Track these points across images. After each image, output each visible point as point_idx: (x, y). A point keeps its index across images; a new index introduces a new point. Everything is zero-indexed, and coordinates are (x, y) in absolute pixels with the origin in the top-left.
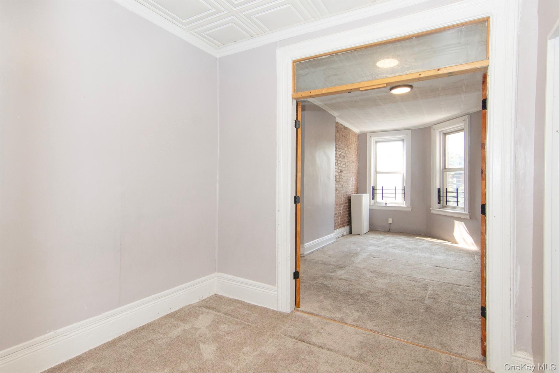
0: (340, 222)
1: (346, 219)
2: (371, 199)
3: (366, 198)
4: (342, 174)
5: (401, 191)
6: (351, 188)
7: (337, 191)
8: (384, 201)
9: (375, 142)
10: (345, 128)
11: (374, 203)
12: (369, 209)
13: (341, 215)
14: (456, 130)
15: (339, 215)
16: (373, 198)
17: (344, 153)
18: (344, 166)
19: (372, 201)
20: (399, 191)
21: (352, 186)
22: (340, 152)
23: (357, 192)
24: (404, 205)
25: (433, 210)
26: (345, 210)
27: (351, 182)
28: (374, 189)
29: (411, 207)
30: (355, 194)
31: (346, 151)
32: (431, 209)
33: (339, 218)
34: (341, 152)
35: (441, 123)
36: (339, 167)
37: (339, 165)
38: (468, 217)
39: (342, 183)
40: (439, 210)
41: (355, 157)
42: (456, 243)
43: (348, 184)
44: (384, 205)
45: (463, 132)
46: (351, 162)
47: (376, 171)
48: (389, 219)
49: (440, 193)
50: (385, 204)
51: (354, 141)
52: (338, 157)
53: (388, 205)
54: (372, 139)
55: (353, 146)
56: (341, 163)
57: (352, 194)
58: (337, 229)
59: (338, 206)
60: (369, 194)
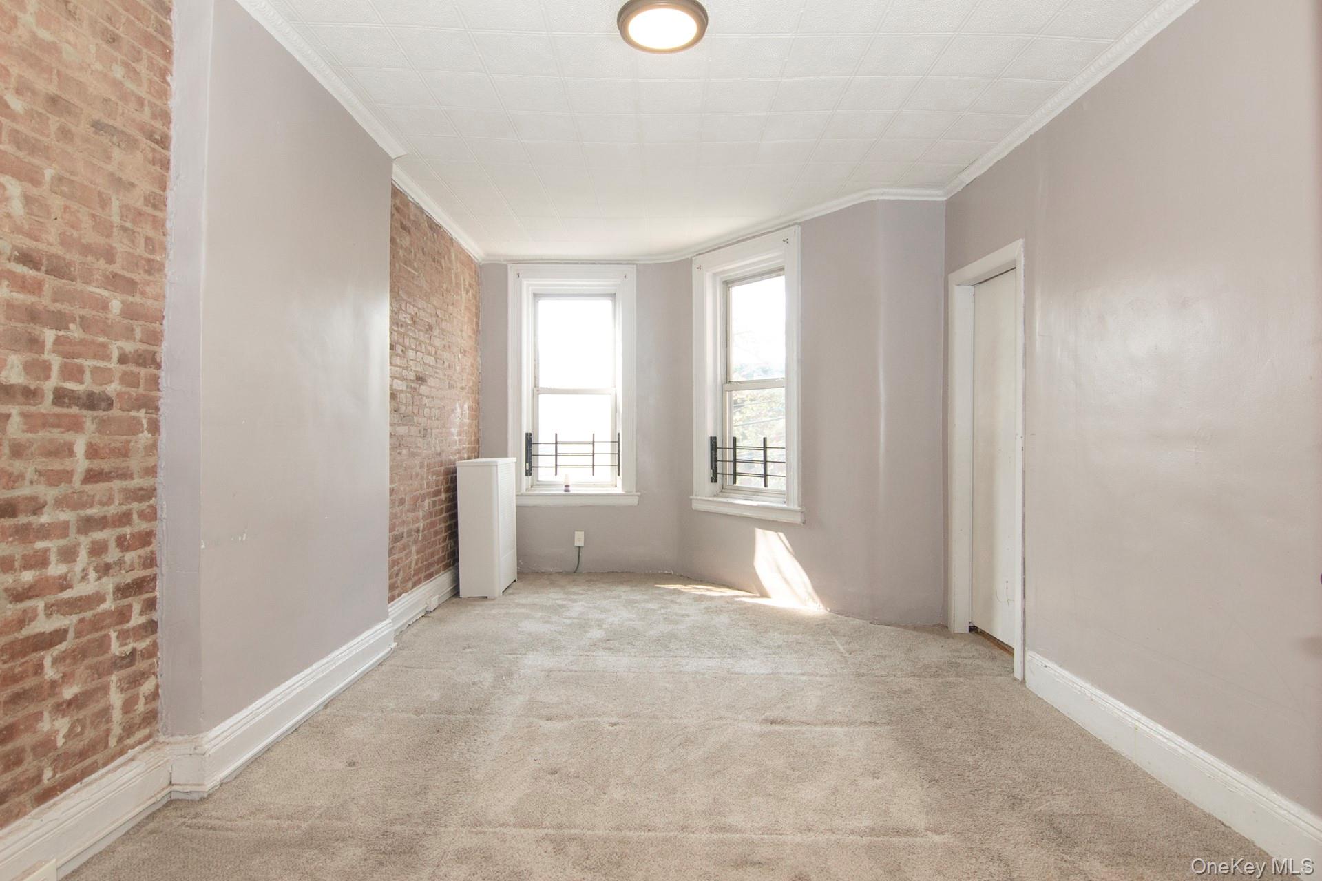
0: (416, 564)
1: (440, 549)
2: (521, 474)
3: (506, 469)
4: (422, 387)
5: (608, 448)
6: (457, 438)
7: (404, 452)
8: (561, 478)
9: (531, 296)
10: (434, 227)
11: (532, 487)
12: (517, 507)
13: (420, 538)
14: (760, 270)
15: (412, 539)
16: (526, 471)
17: (431, 316)
18: (430, 360)
19: (526, 481)
20: (604, 448)
21: (460, 434)
22: (414, 306)
23: (476, 453)
24: (619, 490)
25: (697, 499)
26: (434, 519)
27: (457, 421)
28: (529, 442)
29: (639, 494)
30: (469, 458)
31: (436, 308)
32: (691, 497)
33: (410, 552)
34: (419, 309)
35: (720, 248)
36: (411, 363)
37: (411, 354)
38: (798, 519)
39: (423, 420)
40: (715, 499)
41: (470, 337)
42: (764, 595)
43: (444, 426)
44: (561, 491)
45: (783, 277)
46: (455, 350)
47: (535, 386)
48: (576, 533)
49: (716, 452)
50: (564, 488)
51: (467, 283)
52: (407, 325)
53: (573, 490)
54: (525, 282)
55: (464, 298)
56: (419, 348)
57: (461, 459)
58: (403, 595)
59: (406, 507)
60: (514, 459)
